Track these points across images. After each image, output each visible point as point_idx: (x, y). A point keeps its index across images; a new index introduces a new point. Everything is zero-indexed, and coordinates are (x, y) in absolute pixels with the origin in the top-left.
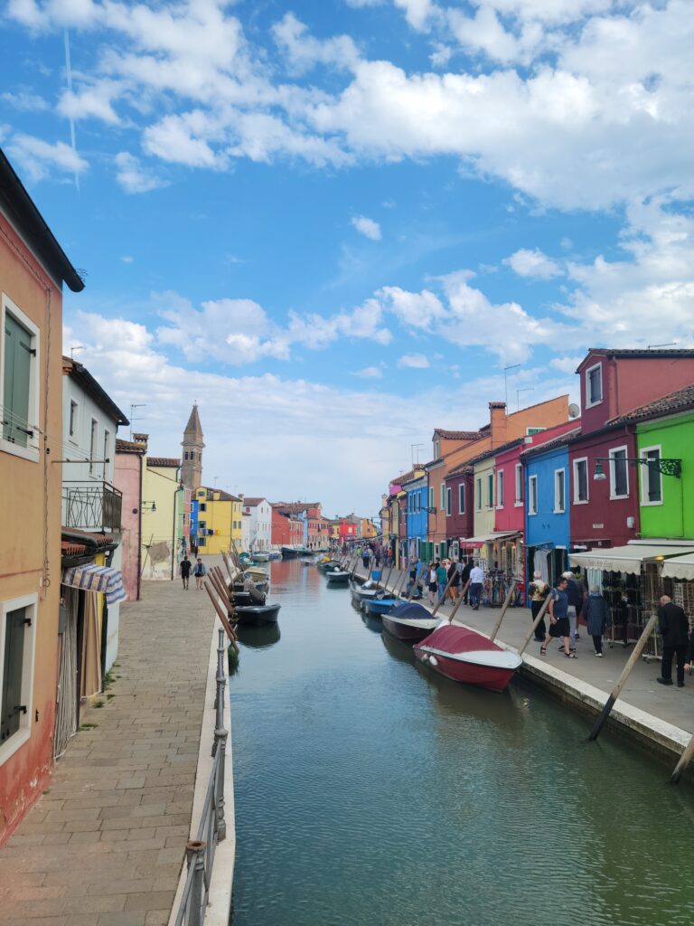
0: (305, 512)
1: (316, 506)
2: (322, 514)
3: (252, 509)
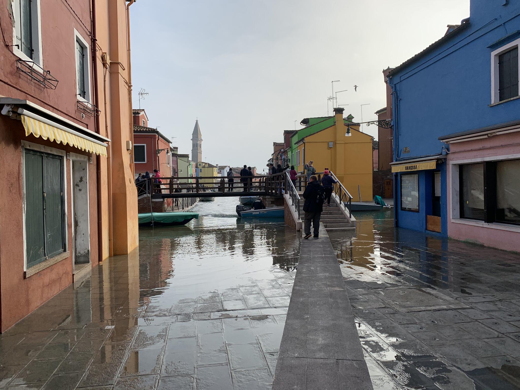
2: (257, 172)
3: (222, 170)
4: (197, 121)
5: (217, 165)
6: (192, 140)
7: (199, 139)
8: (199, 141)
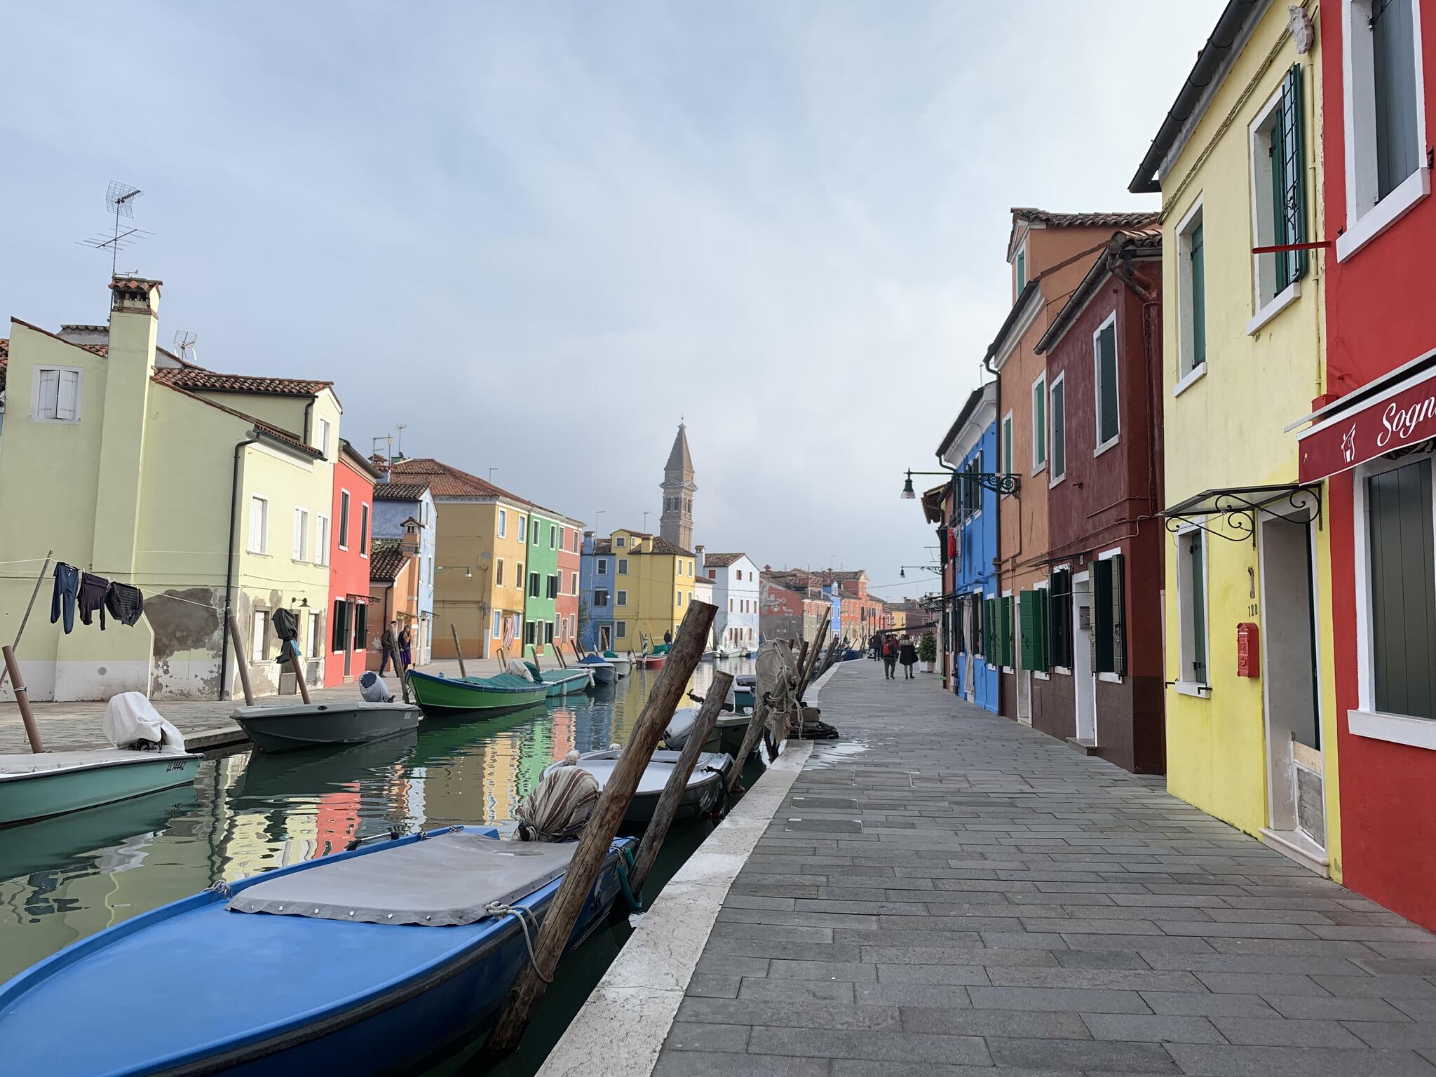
0: (835, 585)
1: (856, 575)
2: (869, 592)
3: (718, 571)
4: (682, 429)
5: (699, 549)
6: (662, 485)
7: (686, 485)
8: (684, 491)
